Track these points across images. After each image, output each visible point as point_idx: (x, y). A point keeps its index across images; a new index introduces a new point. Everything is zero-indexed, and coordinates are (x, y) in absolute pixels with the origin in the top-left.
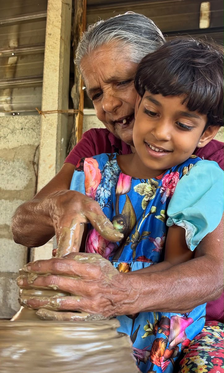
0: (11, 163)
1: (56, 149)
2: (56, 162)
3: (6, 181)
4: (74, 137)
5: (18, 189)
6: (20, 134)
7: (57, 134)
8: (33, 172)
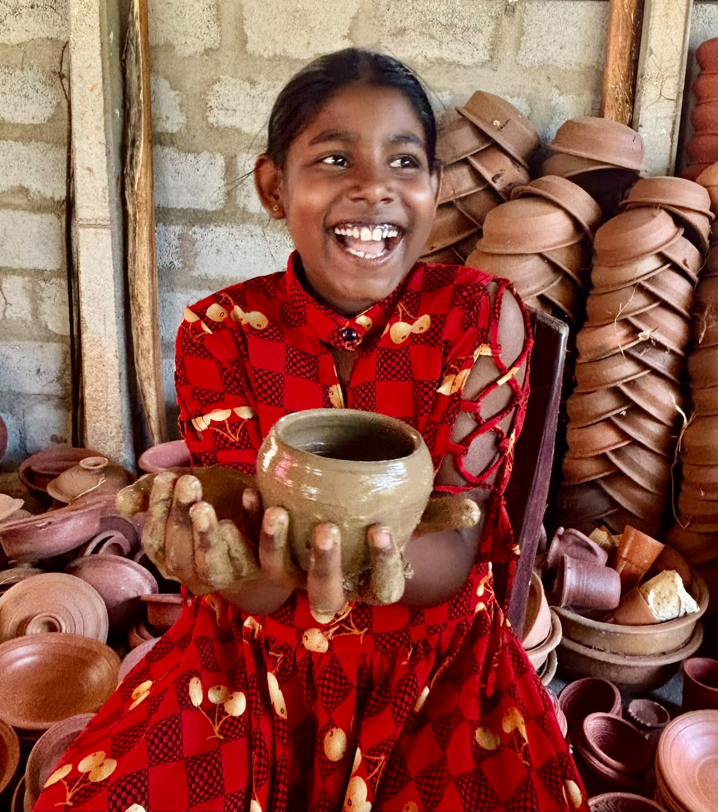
0: (18, 72)
1: (102, 55)
2: (104, 79)
3: (12, 107)
4: (134, 31)
5: (35, 122)
6: (30, 16)
7: (100, 25)
8: (61, 90)
